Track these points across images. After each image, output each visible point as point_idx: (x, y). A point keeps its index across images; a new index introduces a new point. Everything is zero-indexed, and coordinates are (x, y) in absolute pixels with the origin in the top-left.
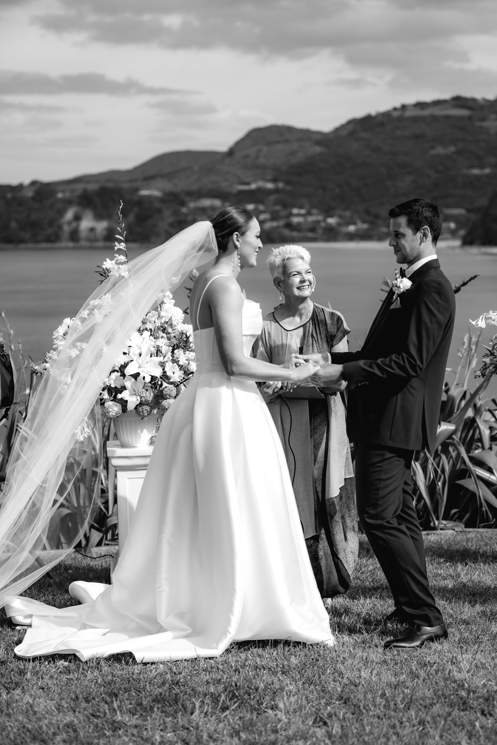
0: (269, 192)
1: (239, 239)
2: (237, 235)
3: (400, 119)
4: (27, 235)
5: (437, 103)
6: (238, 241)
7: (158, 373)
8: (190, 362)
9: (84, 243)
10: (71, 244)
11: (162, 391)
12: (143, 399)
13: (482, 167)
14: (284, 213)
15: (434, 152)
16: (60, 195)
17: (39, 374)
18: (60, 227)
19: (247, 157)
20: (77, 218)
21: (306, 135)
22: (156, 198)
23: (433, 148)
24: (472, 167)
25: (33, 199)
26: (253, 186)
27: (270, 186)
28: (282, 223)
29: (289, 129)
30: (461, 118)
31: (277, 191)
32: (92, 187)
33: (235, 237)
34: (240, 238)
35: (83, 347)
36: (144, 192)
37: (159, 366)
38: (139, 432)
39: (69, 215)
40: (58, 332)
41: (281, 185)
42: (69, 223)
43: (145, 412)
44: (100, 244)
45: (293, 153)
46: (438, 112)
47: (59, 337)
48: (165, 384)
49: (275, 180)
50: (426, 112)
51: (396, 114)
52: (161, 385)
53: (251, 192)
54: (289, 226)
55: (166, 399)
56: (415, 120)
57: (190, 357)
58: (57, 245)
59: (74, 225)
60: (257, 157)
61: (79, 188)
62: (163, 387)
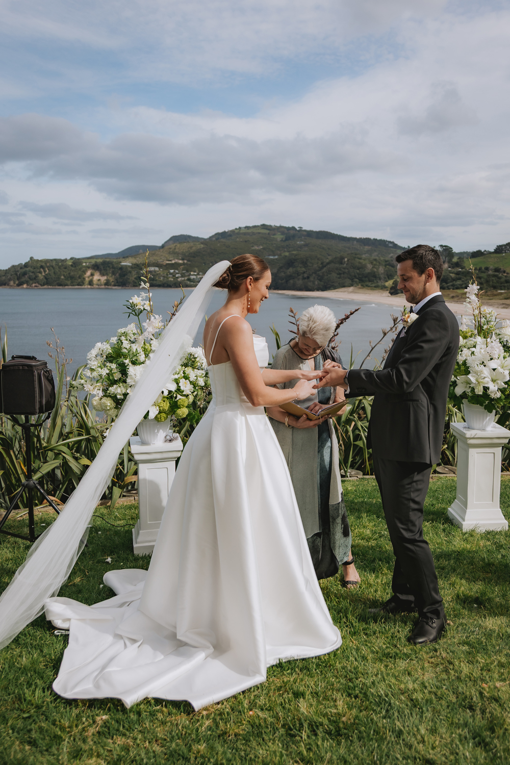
0: (181, 264)
1: (252, 284)
2: (251, 279)
3: (238, 234)
4: (69, 282)
5: (255, 227)
6: (250, 285)
7: (173, 387)
8: (198, 378)
9: (95, 286)
10: (89, 287)
11: (177, 402)
12: (161, 409)
13: (274, 255)
14: (187, 274)
15: (254, 248)
16: (84, 264)
17: (76, 388)
18: (84, 279)
19: (170, 249)
20: (92, 275)
21: (196, 239)
22: (129, 266)
23: (253, 247)
24: (269, 256)
25: (72, 265)
26: (173, 262)
27: (181, 262)
28: (186, 278)
29: (189, 237)
30: (265, 234)
31: (184, 264)
32: (100, 260)
33: (249, 280)
34: (252, 282)
35: (112, 367)
36: (123, 264)
37: (174, 382)
38: (156, 431)
39: (89, 273)
40: (91, 354)
41: (186, 261)
42: (88, 277)
43: (163, 418)
44: (103, 287)
45: (191, 247)
46: (255, 231)
47: (92, 358)
48: (179, 397)
49: (183, 259)
50: (250, 231)
51: (237, 231)
52: (176, 397)
53: (172, 264)
54: (189, 280)
55: (179, 408)
56: (245, 234)
57: (198, 374)
58: (83, 287)
59: (91, 278)
60: (175, 249)
61: (93, 261)
62: (177, 399)
